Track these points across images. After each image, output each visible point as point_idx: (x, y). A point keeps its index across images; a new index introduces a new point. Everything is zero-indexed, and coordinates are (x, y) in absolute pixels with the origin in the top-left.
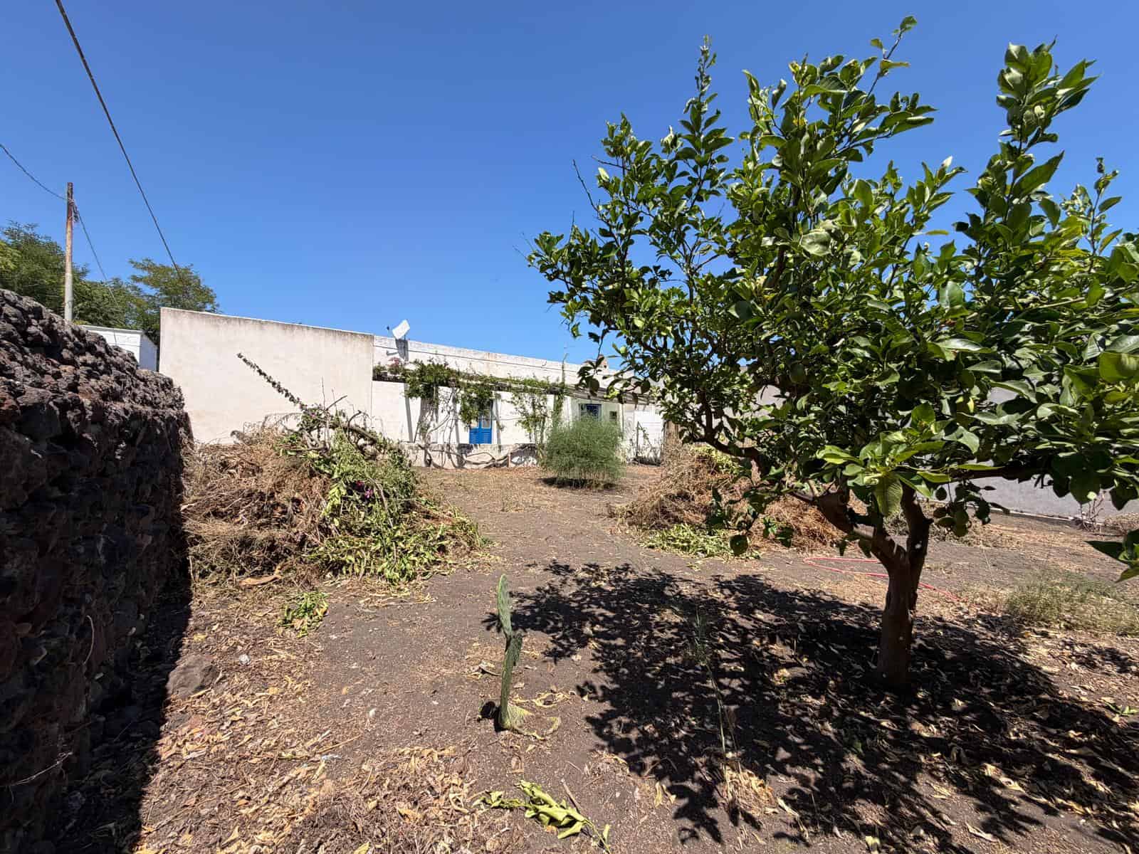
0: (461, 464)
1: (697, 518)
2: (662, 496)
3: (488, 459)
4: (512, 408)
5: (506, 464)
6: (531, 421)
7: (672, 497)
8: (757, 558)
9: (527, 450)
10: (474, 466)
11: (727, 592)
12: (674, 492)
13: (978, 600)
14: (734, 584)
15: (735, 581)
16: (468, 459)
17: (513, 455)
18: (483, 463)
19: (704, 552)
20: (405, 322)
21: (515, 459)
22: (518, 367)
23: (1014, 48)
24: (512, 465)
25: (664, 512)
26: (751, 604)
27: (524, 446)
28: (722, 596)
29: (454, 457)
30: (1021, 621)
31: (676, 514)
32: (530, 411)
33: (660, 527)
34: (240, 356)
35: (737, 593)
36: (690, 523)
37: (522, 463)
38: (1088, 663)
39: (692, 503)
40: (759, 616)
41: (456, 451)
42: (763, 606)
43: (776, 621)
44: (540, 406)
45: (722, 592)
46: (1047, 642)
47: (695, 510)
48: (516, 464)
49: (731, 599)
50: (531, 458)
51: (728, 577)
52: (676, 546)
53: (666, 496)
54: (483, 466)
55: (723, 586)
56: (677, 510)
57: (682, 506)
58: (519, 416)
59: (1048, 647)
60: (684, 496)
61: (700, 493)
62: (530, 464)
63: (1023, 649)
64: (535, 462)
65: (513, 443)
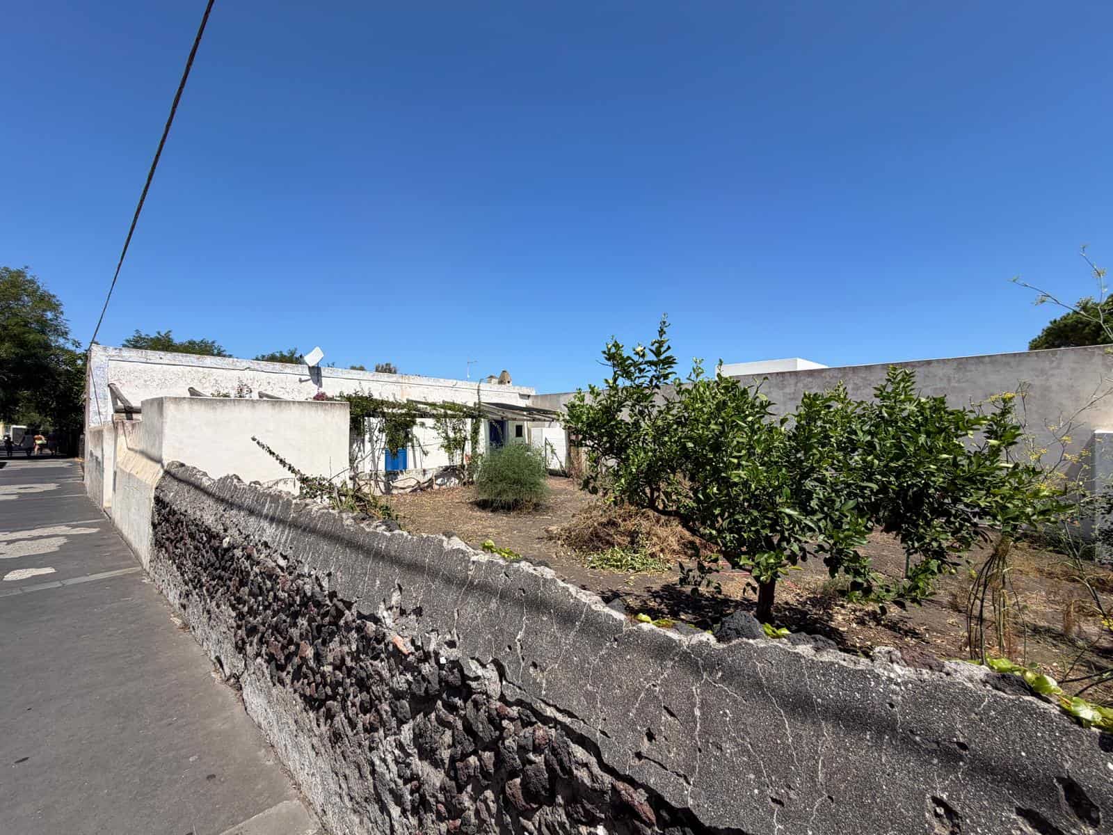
0: (388, 490)
1: (624, 540)
2: (596, 524)
3: (413, 483)
4: (434, 433)
5: (430, 486)
6: (452, 445)
7: (603, 525)
8: (670, 569)
9: (449, 471)
10: (401, 491)
11: (658, 600)
12: (604, 520)
13: (807, 586)
14: (661, 593)
15: (662, 591)
16: (395, 484)
17: (437, 477)
18: (408, 487)
19: (634, 568)
20: (317, 349)
21: (439, 481)
22: (431, 389)
23: (807, 393)
24: (436, 487)
25: (597, 536)
26: (676, 608)
27: (446, 469)
28: (656, 604)
29: (382, 485)
30: (830, 598)
31: (608, 538)
32: (452, 435)
33: (596, 549)
34: (254, 439)
35: (665, 601)
36: (619, 544)
37: (445, 484)
38: (861, 622)
39: (619, 529)
40: (683, 617)
41: (383, 478)
42: (684, 609)
43: (695, 619)
44: (460, 430)
45: (655, 601)
46: (843, 611)
47: (622, 534)
48: (440, 485)
49: (662, 606)
50: (453, 479)
51: (656, 587)
52: (611, 566)
53: (599, 524)
54: (409, 490)
55: (655, 595)
56: (608, 535)
57: (612, 532)
58: (441, 440)
59: (842, 615)
60: (611, 523)
61: (625, 520)
62: (452, 484)
63: (831, 618)
64: (457, 481)
65: (436, 466)
